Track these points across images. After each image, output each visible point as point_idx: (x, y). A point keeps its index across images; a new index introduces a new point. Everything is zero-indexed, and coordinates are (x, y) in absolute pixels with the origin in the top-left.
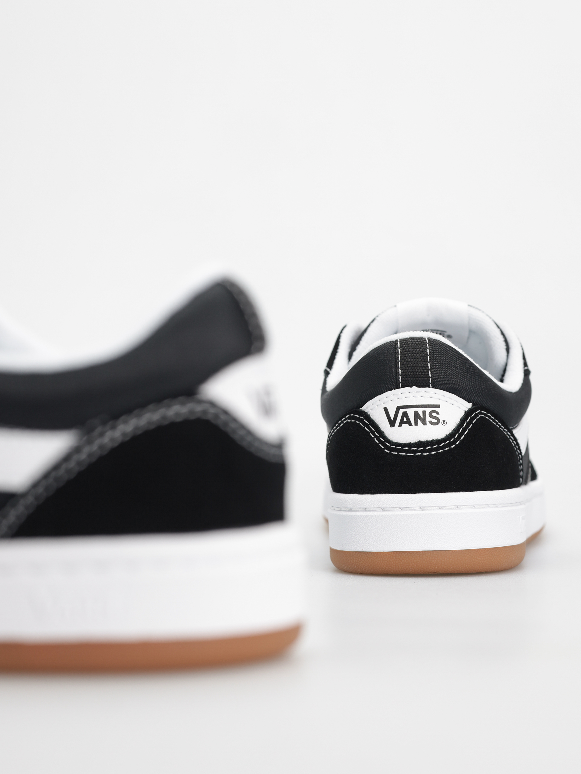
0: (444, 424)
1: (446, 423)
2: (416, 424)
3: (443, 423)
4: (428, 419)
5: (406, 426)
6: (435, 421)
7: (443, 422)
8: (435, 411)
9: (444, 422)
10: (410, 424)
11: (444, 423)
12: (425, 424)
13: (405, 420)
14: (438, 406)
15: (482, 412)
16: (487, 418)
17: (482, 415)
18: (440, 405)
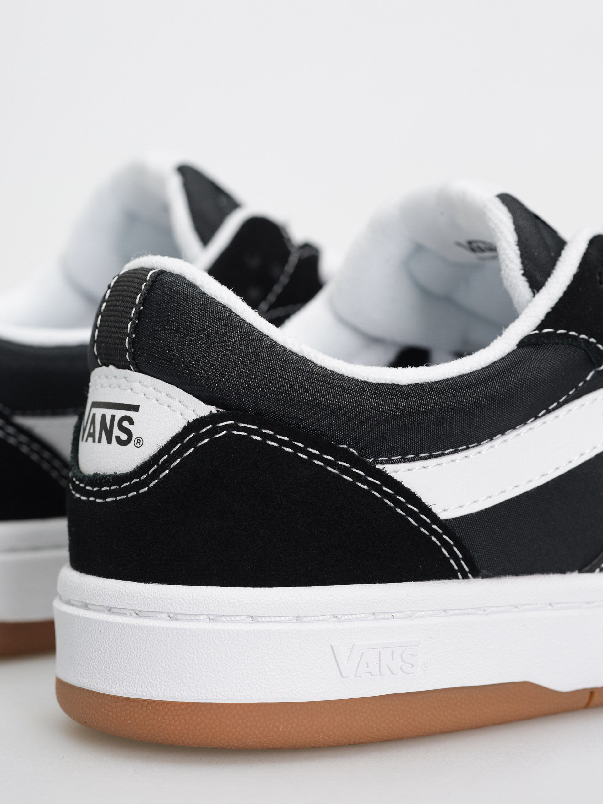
0: (138, 445)
1: (141, 443)
2: (101, 439)
3: (137, 442)
4: (116, 432)
7: (136, 440)
8: (129, 417)
9: (139, 441)
10: (94, 440)
11: (139, 443)
12: (110, 442)
13: (92, 430)
14: (135, 408)
15: (242, 425)
16: (254, 437)
17: (235, 432)
18: (139, 406)
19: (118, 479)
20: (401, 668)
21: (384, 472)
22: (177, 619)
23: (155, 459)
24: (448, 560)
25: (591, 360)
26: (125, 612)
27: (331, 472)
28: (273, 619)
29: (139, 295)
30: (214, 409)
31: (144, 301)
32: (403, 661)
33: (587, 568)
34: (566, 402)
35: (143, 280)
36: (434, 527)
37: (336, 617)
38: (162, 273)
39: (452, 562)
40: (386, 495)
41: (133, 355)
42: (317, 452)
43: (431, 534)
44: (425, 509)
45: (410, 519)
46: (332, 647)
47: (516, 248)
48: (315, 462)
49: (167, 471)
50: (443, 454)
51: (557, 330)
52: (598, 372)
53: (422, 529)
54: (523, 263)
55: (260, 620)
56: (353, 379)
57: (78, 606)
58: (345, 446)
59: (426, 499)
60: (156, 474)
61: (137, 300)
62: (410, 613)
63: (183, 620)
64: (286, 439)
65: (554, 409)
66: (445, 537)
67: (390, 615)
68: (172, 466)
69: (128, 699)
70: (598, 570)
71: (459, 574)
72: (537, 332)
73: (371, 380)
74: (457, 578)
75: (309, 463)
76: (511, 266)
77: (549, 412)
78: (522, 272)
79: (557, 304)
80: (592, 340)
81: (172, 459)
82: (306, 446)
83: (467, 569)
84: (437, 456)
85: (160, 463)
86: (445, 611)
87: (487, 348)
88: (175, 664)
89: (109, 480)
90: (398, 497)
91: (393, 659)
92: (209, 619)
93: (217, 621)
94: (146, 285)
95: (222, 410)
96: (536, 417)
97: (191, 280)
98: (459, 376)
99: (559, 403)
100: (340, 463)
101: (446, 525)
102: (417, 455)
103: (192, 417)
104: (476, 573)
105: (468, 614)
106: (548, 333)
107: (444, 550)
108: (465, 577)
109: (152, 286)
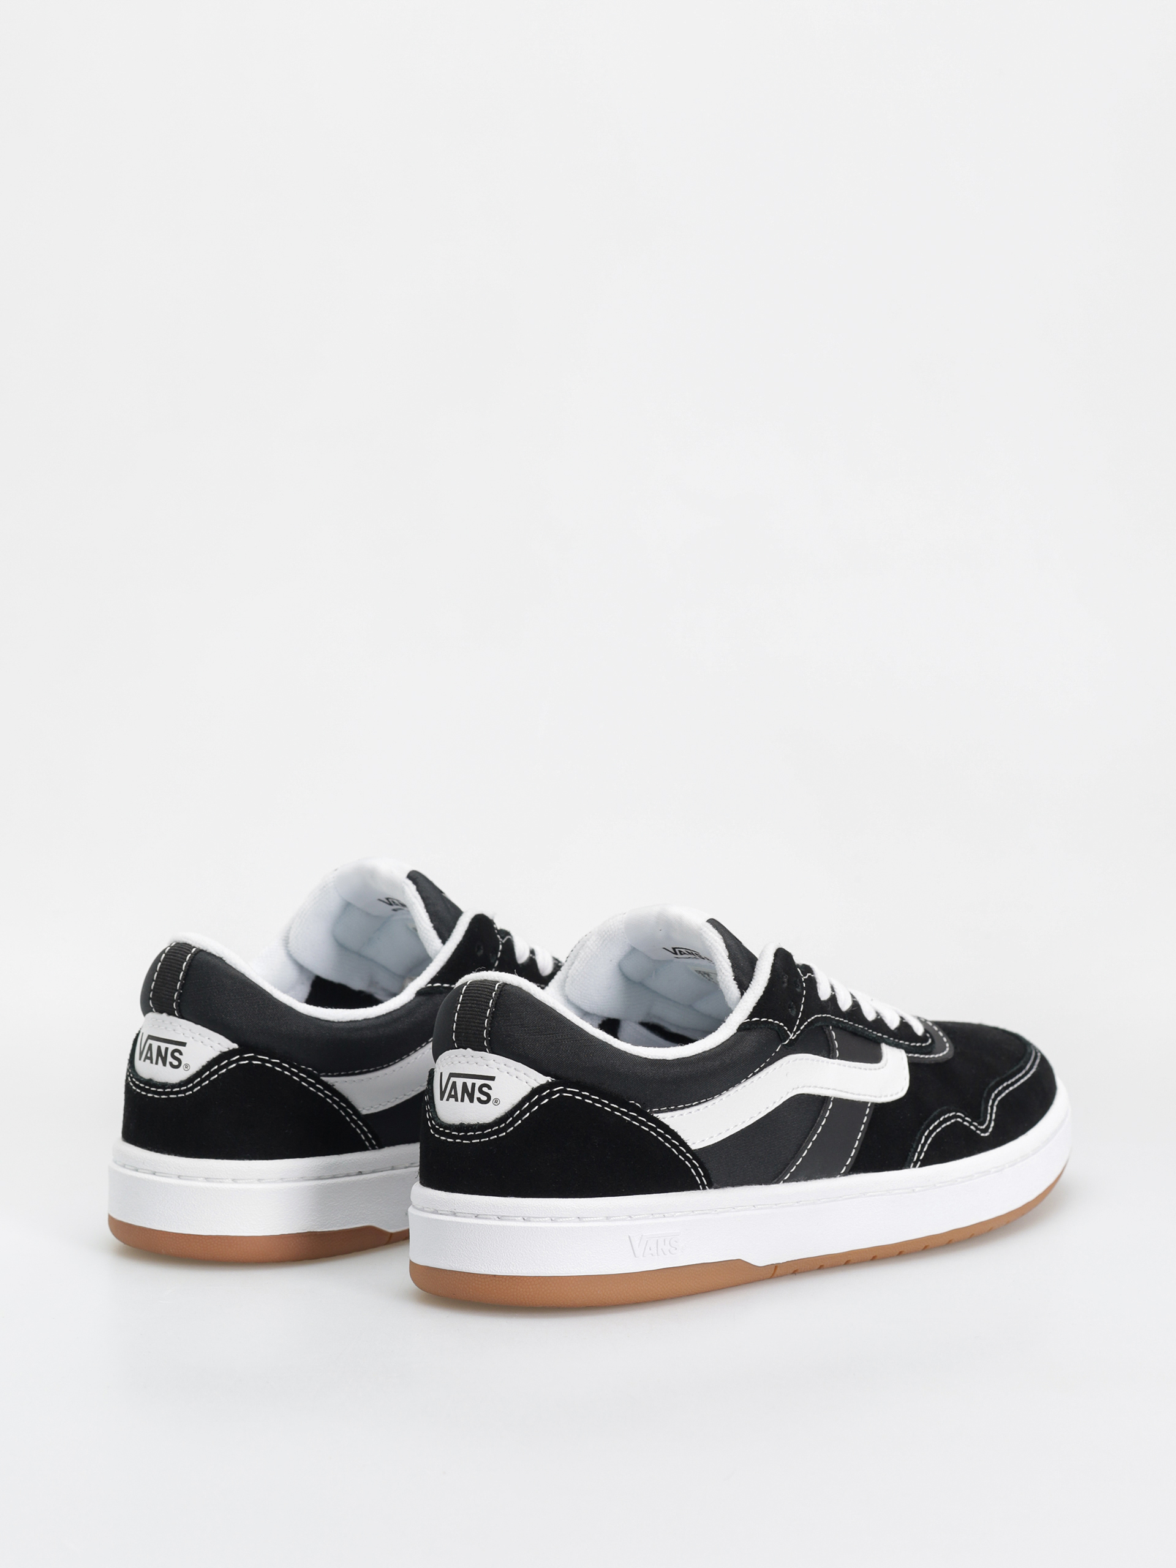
0: (496, 1104)
1: (498, 1102)
2: (462, 1100)
4: (477, 1094)
5: (452, 1100)
6: (484, 1098)
7: (494, 1100)
8: (488, 1085)
9: (496, 1101)
10: (457, 1100)
12: (472, 1101)
13: (453, 1093)
14: (492, 1078)
15: (569, 1089)
16: (577, 1097)
17: (565, 1094)
18: (495, 1077)
19: (482, 1127)
20: (669, 1251)
21: (658, 1119)
22: (530, 1221)
23: (511, 1113)
24: (694, 1177)
25: (780, 1038)
26: (491, 1217)
27: (625, 1119)
28: (592, 1219)
29: (492, 1000)
30: (549, 1079)
31: (495, 1005)
32: (671, 1246)
33: (775, 1181)
34: (765, 1067)
35: (492, 990)
36: (688, 1155)
37: (630, 1217)
38: (505, 984)
39: (697, 1178)
40: (659, 1134)
41: (489, 1042)
42: (617, 1107)
43: (686, 1160)
44: (683, 1143)
45: (674, 1150)
46: (629, 1237)
47: (729, 960)
48: (616, 1113)
49: (520, 1122)
50: (692, 1106)
51: (761, 1019)
52: (784, 1045)
53: (680, 1157)
54: (734, 971)
55: (584, 1219)
56: (638, 1056)
57: (447, 1215)
58: (633, 1102)
59: (684, 1136)
60: (512, 1124)
61: (490, 1004)
62: (673, 1214)
63: (534, 1221)
64: (597, 1098)
65: (758, 1072)
66: (694, 1161)
67: (662, 1215)
68: (523, 1118)
69: (495, 1276)
70: (782, 1182)
71: (701, 1186)
72: (749, 1020)
73: (650, 1057)
74: (700, 1189)
75: (612, 1113)
76: (726, 973)
77: (754, 1074)
78: (734, 977)
79: (759, 1000)
80: (781, 1024)
81: (523, 1113)
82: (610, 1102)
83: (706, 1183)
84: (688, 1107)
85: (515, 1116)
86: (693, 1212)
87: (716, 1032)
88: (530, 1251)
89: (475, 1128)
90: (667, 1135)
91: (665, 1244)
92: (552, 1220)
93: (557, 1221)
94: (495, 994)
95: (553, 1079)
96: (747, 1078)
97: (526, 990)
98: (703, 1052)
99: (760, 1068)
100: (631, 1113)
101: (696, 1154)
102: (676, 1106)
103: (536, 1085)
104: (711, 1185)
105: (707, 1213)
106: (756, 1020)
107: (692, 1170)
108: (704, 1188)
109: (499, 994)
